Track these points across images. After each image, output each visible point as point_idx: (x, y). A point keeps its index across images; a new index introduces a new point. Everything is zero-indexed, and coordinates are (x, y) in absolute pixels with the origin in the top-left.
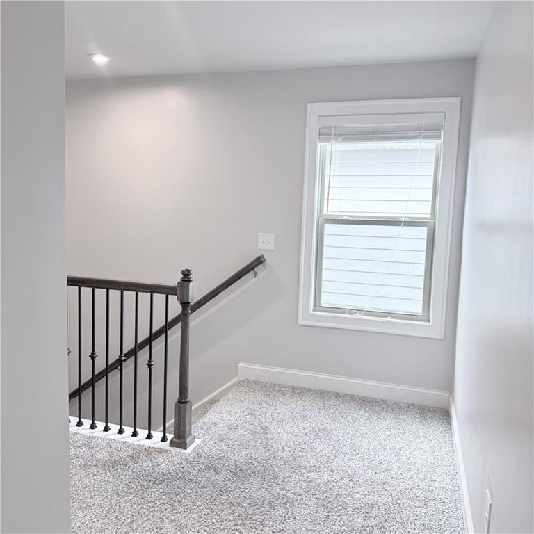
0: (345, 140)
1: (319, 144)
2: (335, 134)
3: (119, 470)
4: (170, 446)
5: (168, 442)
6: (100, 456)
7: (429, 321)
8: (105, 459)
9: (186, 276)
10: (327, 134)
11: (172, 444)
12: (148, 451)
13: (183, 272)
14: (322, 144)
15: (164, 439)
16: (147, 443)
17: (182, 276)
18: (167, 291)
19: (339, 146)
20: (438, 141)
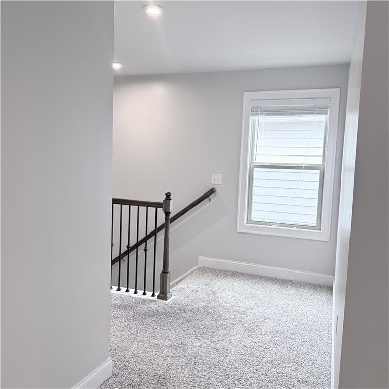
0: (267, 115)
1: (251, 118)
2: (261, 111)
3: (128, 309)
4: (157, 299)
5: (156, 297)
6: (116, 302)
7: (320, 230)
8: (119, 304)
9: (168, 196)
10: (256, 112)
11: (158, 297)
12: (144, 301)
13: (166, 194)
14: (253, 117)
15: (153, 295)
16: (144, 297)
17: (166, 196)
18: (157, 205)
19: (264, 119)
20: (326, 116)
